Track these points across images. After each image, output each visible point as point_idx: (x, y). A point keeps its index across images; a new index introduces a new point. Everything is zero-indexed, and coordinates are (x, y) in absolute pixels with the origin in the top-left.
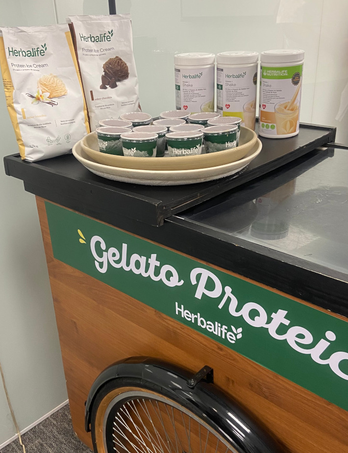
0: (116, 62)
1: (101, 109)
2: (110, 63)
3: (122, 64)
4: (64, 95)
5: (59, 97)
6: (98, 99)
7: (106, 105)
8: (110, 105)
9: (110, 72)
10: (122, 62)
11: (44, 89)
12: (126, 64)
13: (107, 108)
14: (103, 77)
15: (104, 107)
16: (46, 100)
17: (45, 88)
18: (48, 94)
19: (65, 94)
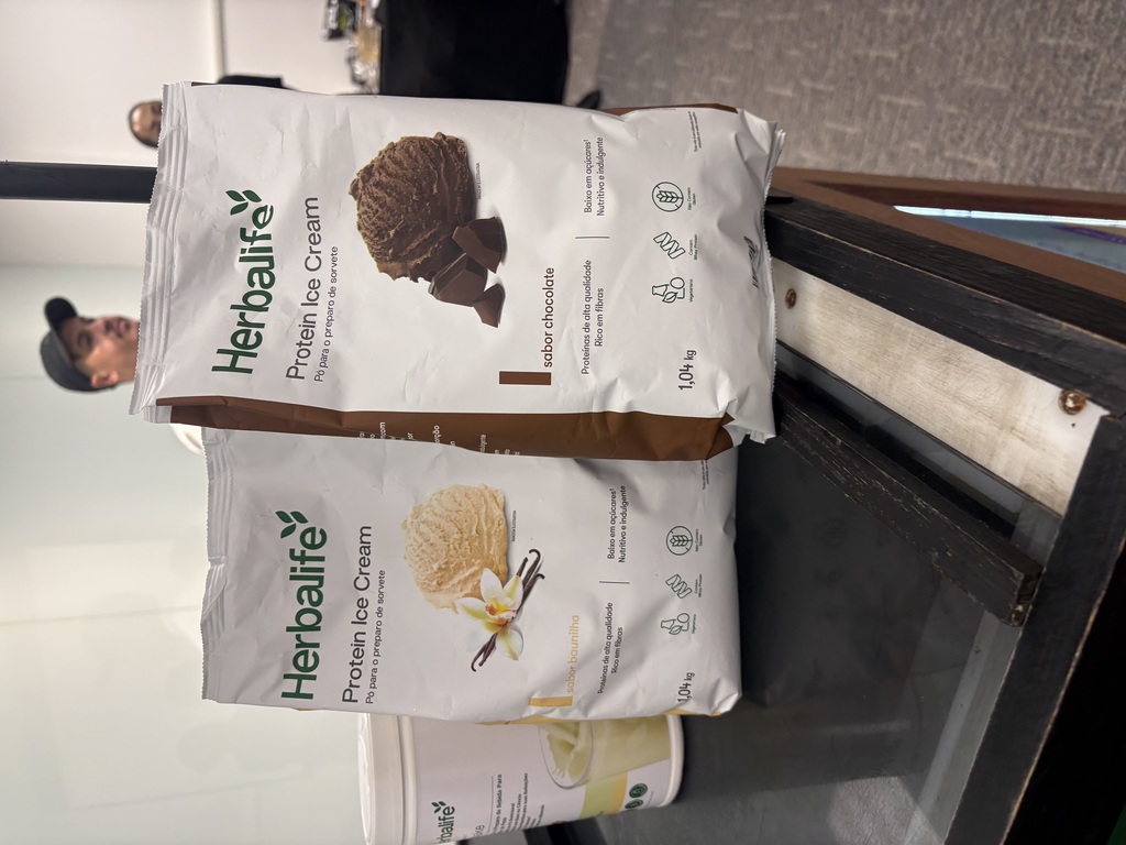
0: (376, 199)
1: (599, 343)
2: (380, 233)
3: (392, 167)
4: (504, 510)
5: (508, 536)
6: (548, 352)
7: (587, 313)
8: (587, 285)
9: (424, 246)
10: (382, 167)
11: (465, 581)
12: (392, 147)
13: (599, 306)
14: (443, 291)
15: (594, 327)
16: (510, 595)
17: (461, 576)
18: (489, 580)
19: (500, 501)
